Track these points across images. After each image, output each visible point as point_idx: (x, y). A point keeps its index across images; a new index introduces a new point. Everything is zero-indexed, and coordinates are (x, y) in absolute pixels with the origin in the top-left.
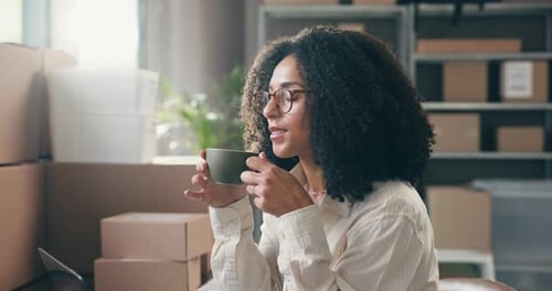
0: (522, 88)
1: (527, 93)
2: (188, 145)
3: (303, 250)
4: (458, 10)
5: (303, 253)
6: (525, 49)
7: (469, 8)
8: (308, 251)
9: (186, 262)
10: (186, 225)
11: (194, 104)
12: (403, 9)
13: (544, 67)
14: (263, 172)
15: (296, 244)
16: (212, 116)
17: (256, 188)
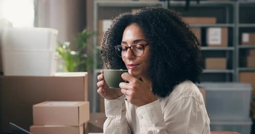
0: (216, 40)
1: (219, 42)
2: (61, 67)
3: (154, 125)
4: (188, 4)
5: (154, 126)
6: (218, 22)
7: (192, 3)
8: (157, 125)
9: (78, 127)
10: (79, 107)
11: (64, 47)
12: (162, 3)
13: (226, 31)
14: (130, 83)
15: (150, 122)
16: (73, 53)
17: (127, 91)
